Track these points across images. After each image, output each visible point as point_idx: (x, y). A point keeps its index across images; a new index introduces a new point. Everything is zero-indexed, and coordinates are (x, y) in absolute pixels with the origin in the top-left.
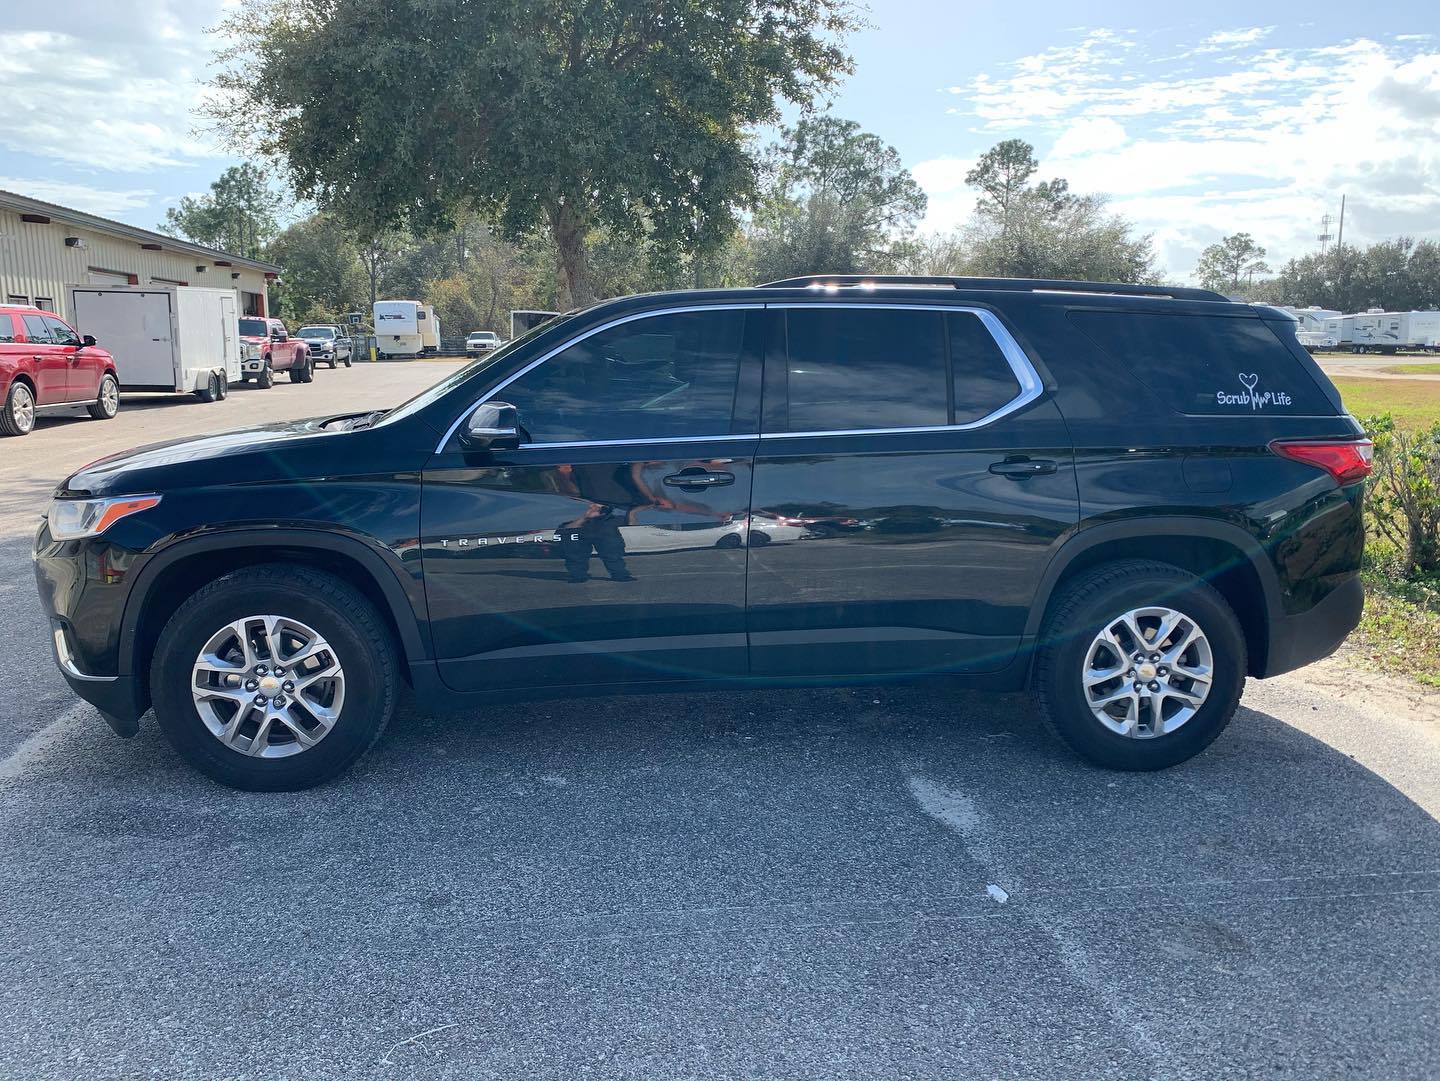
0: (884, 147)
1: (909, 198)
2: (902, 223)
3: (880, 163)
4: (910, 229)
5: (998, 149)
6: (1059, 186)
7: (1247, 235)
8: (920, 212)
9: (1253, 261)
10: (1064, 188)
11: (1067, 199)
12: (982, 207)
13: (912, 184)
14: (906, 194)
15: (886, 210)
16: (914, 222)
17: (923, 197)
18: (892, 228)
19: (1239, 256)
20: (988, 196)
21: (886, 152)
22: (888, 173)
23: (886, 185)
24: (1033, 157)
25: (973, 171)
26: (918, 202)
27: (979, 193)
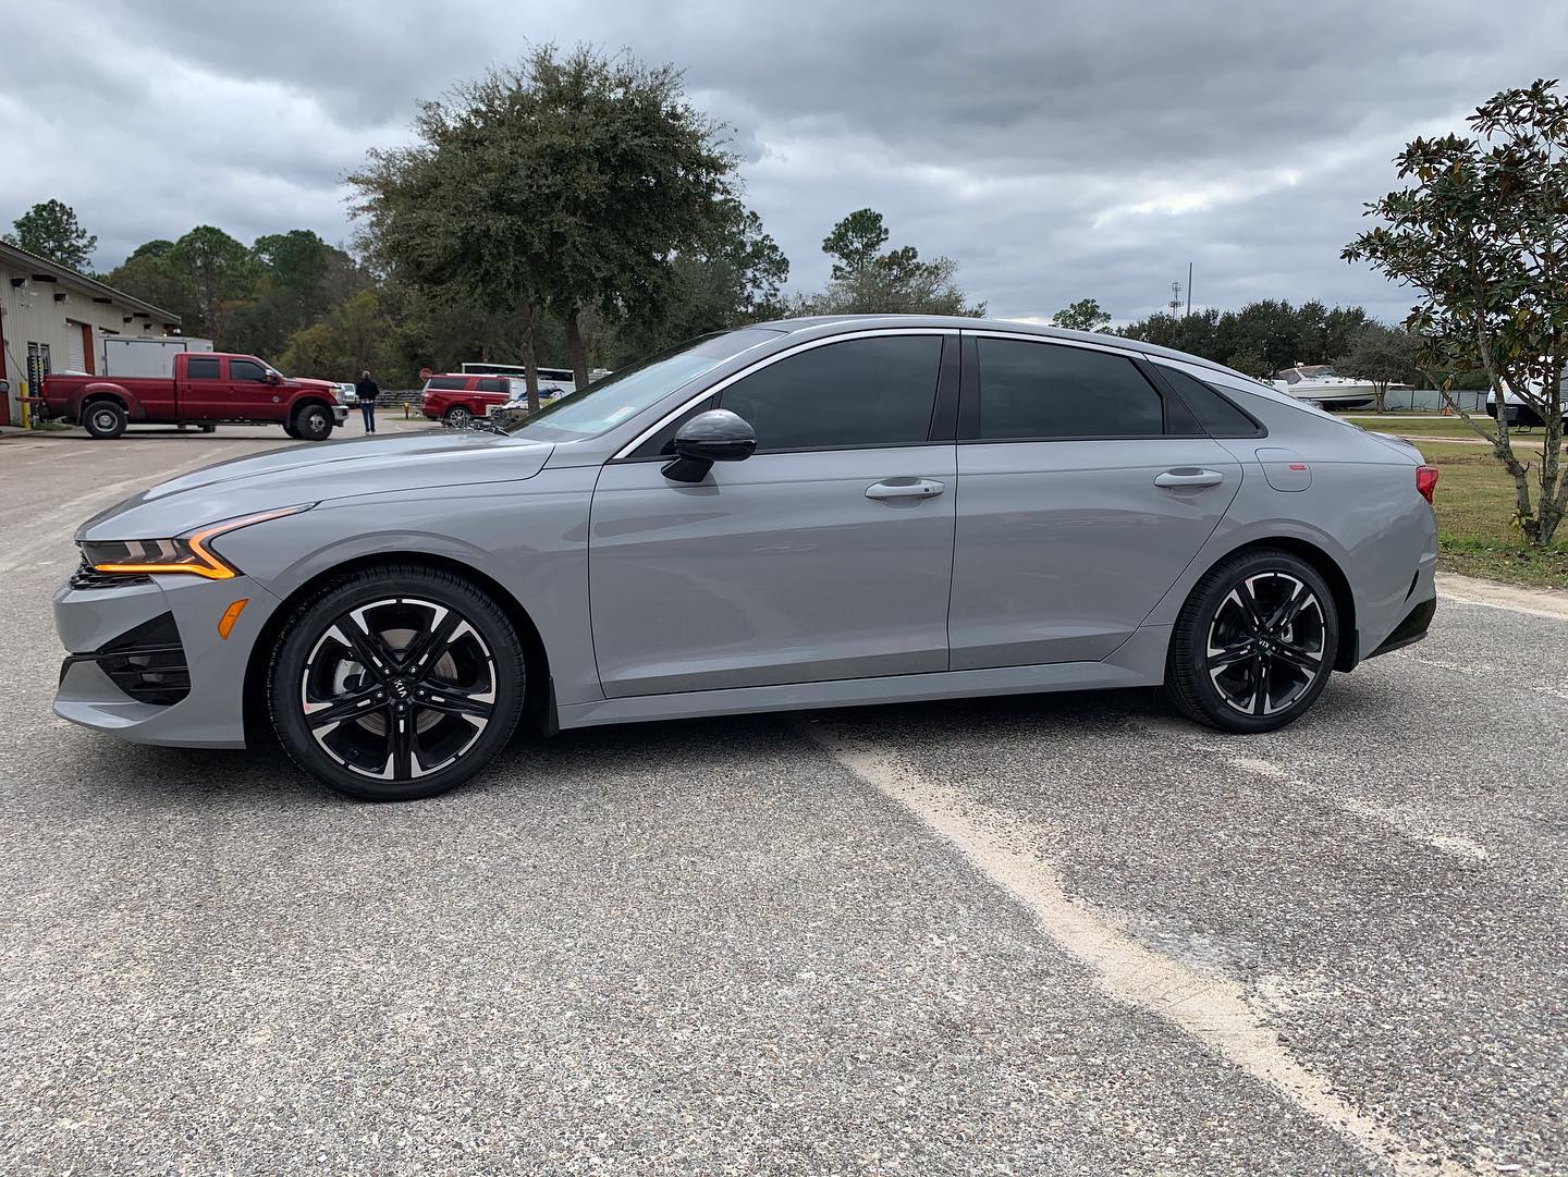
0: (746, 212)
1: (772, 262)
2: (765, 285)
3: (742, 227)
4: (773, 292)
5: (850, 218)
6: (910, 253)
7: (1093, 301)
8: (783, 276)
9: (1100, 326)
10: (914, 256)
11: (918, 267)
12: (838, 273)
13: (774, 248)
14: (769, 257)
15: (749, 273)
16: (777, 285)
17: (785, 262)
18: (756, 291)
19: (1087, 320)
20: (843, 263)
21: (748, 217)
22: (751, 236)
23: (749, 249)
24: (883, 224)
25: (829, 239)
26: (781, 266)
27: (835, 259)
